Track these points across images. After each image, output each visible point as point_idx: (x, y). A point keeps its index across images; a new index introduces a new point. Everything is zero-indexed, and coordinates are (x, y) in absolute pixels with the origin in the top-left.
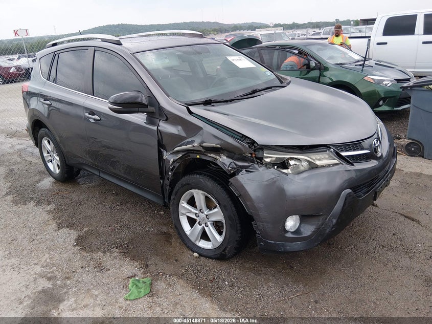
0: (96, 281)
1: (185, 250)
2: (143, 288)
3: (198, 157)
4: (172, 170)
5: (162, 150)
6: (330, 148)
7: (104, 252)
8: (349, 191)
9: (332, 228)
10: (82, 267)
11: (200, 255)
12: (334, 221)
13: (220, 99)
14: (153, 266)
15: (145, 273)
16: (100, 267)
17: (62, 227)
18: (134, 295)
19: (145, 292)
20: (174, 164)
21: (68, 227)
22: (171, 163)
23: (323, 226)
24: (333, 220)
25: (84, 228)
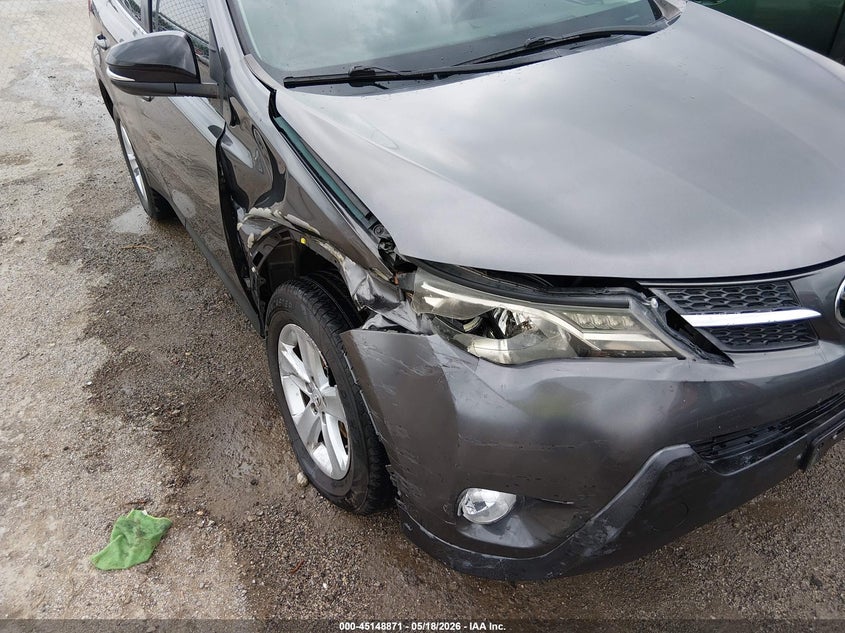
0: (69, 495)
1: (288, 456)
2: (133, 547)
3: (303, 241)
4: (256, 261)
5: (236, 205)
6: (650, 295)
7: (128, 418)
8: (682, 450)
9: (604, 549)
10: (66, 449)
11: (310, 481)
12: (612, 532)
13: (395, 70)
14: (198, 484)
15: (170, 499)
16: (97, 460)
17: (94, 334)
18: (109, 560)
19: (134, 558)
20: (260, 248)
21: (101, 336)
22: (250, 244)
23: (577, 535)
24: (608, 528)
25: (129, 343)
